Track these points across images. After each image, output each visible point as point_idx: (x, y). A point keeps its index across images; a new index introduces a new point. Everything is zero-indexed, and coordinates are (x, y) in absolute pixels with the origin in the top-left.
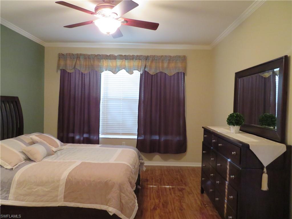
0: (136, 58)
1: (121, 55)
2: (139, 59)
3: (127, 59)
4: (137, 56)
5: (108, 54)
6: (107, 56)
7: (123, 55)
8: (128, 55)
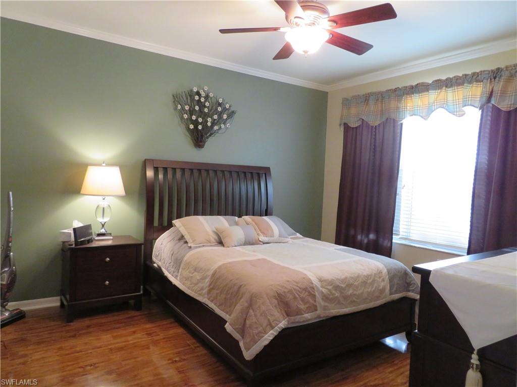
0: (469, 80)
1: (438, 80)
2: (477, 81)
3: (451, 86)
4: (474, 74)
5: (414, 84)
6: (412, 87)
7: (444, 78)
8: (453, 78)
